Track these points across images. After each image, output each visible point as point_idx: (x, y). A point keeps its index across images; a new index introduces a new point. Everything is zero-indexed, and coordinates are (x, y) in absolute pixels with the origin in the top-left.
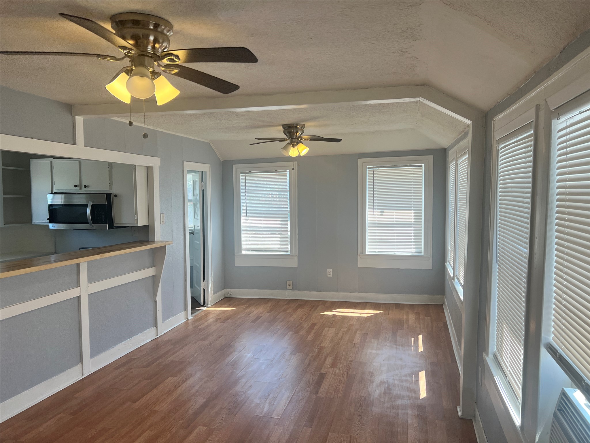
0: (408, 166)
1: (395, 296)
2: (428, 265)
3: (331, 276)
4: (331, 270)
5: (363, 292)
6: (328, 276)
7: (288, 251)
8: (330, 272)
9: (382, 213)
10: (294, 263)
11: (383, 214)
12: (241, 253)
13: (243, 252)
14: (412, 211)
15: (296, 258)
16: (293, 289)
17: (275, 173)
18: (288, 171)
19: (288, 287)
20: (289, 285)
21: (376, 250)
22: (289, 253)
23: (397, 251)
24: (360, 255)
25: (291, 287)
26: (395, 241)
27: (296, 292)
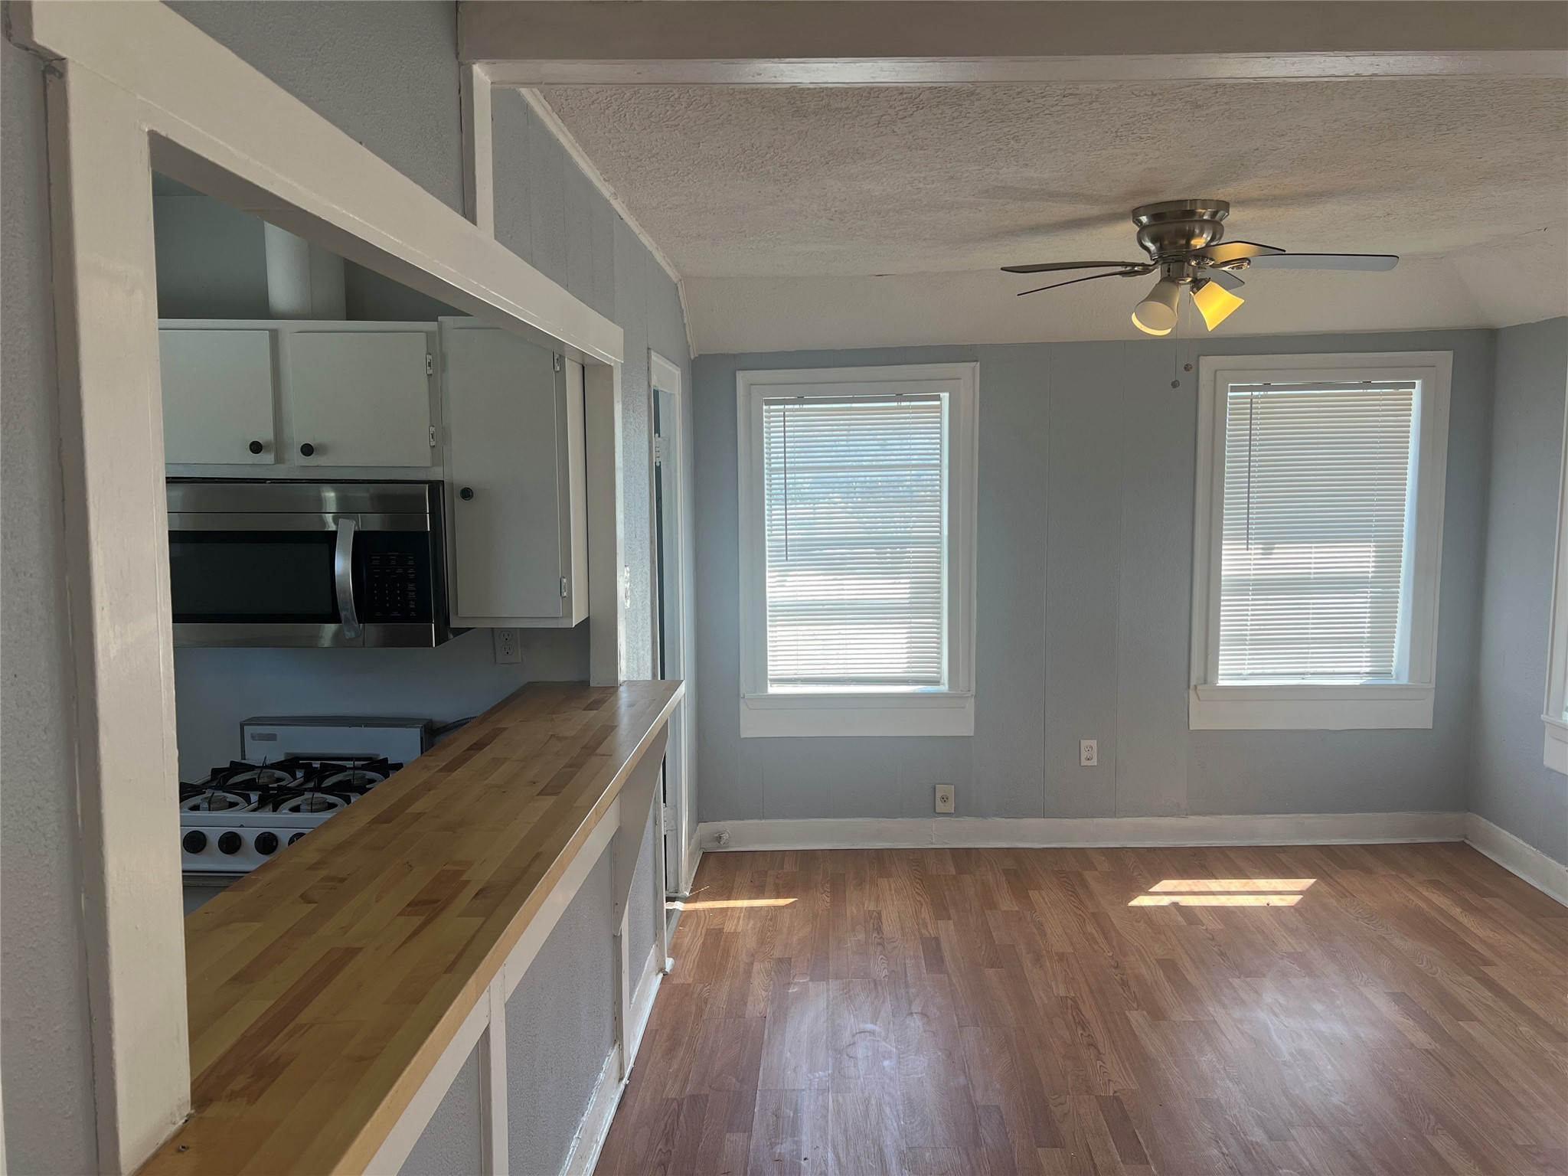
0: (1367, 385)
1: (1310, 820)
2: (1420, 716)
3: (1094, 762)
4: (1094, 743)
5: (1204, 814)
6: (1084, 763)
7: (939, 682)
8: (1089, 750)
9: (1268, 550)
10: (962, 724)
11: (1271, 554)
12: (767, 692)
13: (773, 690)
14: (1370, 546)
15: (970, 705)
16: (957, 813)
17: (895, 404)
18: (945, 396)
19: (941, 807)
20: (944, 799)
21: (1244, 669)
22: (944, 688)
23: (1312, 670)
24: (1199, 688)
25: (950, 807)
26: (1308, 639)
27: (969, 823)
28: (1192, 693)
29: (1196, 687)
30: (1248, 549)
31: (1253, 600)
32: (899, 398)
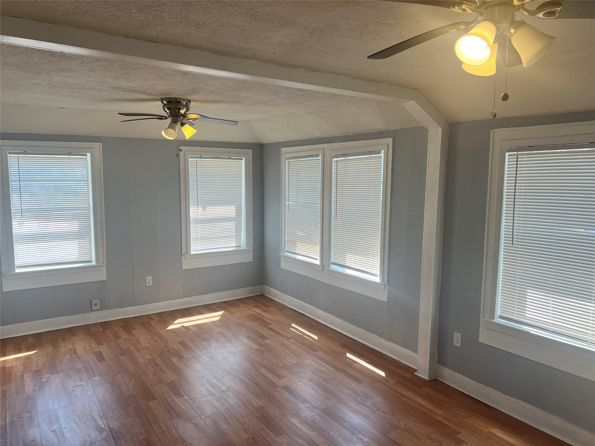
0: (230, 158)
2: (249, 258)
3: (151, 284)
4: (151, 277)
6: (147, 285)
7: (91, 261)
8: (149, 280)
9: (204, 209)
10: (102, 276)
11: (205, 211)
12: (15, 272)
13: (18, 271)
14: (233, 206)
15: (104, 269)
16: (101, 309)
17: (68, 156)
18: (89, 155)
19: (94, 308)
20: (96, 305)
21: (198, 248)
22: (94, 263)
23: (219, 247)
24: (185, 255)
25: (98, 307)
26: (217, 237)
27: (106, 312)
28: (183, 257)
29: (184, 255)
30: (198, 209)
31: (200, 226)
32: (70, 154)
